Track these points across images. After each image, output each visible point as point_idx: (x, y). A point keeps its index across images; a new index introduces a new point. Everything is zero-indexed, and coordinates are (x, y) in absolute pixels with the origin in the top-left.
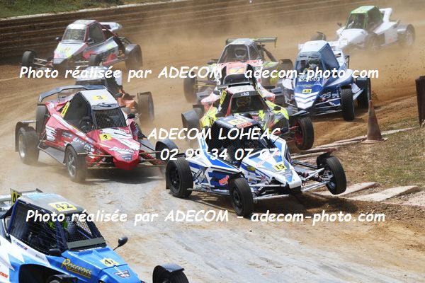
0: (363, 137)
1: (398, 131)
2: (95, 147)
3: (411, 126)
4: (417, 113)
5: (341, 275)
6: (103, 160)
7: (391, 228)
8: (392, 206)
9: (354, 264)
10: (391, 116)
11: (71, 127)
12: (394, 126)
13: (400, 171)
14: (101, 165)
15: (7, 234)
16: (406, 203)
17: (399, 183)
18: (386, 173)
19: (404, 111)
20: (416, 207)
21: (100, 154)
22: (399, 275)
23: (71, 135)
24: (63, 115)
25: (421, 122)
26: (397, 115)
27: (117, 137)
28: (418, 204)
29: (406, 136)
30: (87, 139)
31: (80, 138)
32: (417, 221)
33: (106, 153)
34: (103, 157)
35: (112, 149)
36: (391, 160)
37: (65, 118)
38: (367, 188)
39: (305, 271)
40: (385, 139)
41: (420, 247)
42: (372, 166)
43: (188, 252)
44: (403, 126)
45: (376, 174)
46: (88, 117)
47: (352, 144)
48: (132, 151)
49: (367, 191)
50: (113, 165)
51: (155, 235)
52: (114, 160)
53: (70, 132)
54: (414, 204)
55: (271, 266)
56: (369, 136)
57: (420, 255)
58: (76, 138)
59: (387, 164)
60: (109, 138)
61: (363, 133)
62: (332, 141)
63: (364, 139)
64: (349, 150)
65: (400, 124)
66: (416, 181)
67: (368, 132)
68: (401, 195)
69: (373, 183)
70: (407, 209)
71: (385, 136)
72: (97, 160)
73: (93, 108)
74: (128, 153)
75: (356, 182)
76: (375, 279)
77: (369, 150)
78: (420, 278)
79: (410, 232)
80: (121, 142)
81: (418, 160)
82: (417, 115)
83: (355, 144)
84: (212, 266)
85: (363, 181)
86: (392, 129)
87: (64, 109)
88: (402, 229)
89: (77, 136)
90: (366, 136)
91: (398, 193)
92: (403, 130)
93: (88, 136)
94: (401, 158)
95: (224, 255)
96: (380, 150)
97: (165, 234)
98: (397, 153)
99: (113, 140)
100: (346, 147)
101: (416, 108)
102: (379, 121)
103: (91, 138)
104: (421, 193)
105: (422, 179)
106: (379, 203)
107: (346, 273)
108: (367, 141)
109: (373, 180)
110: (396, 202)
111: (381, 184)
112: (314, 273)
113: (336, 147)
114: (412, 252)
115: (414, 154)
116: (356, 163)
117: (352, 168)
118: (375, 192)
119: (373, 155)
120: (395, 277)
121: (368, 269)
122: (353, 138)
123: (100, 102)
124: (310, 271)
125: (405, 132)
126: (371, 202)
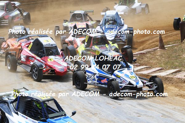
0: (157, 48)
1: (172, 45)
2: (46, 65)
3: (177, 43)
4: (180, 37)
5: (147, 108)
6: (50, 71)
7: (169, 87)
8: (169, 78)
9: (153, 103)
10: (169, 39)
11: (33, 55)
12: (170, 43)
13: (173, 63)
14: (49, 73)
15: (16, 111)
16: (175, 77)
17: (172, 68)
18: (166, 64)
19: (175, 37)
20: (179, 78)
21: (48, 68)
22: (172, 107)
23: (33, 59)
24: (29, 49)
25: (182, 42)
26: (172, 38)
27: (56, 60)
28: (181, 77)
29: (175, 48)
30: (41, 61)
31: (38, 60)
32: (180, 84)
33: (51, 68)
34: (49, 70)
35: (54, 66)
36: (169, 58)
37: (30, 51)
38: (158, 70)
39: (131, 106)
40: (166, 49)
41: (181, 96)
42: (160, 61)
43: (81, 98)
44: (174, 43)
45: (162, 64)
46: (42, 51)
47: (152, 51)
48: (64, 67)
49: (158, 71)
50: (55, 73)
51: (66, 91)
52: (55, 71)
53: (33, 57)
54: (179, 77)
55: (116, 104)
56: (159, 48)
57: (182, 99)
58: (36, 60)
59: (167, 60)
60: (52, 61)
61: (157, 46)
62: (143, 50)
63: (157, 49)
64: (150, 53)
65: (173, 42)
66: (180, 67)
67: (159, 46)
68: (173, 73)
69: (161, 68)
70: (175, 79)
71: (166, 47)
72: (47, 71)
73: (44, 46)
74: (62, 68)
75: (153, 68)
76: (162, 109)
77: (159, 54)
78: (181, 109)
79: (177, 89)
80: (58, 62)
81: (180, 58)
82: (180, 38)
83: (153, 51)
84: (91, 104)
85: (157, 67)
86: (169, 44)
87: (30, 46)
88: (174, 88)
89: (37, 59)
90: (158, 48)
91: (172, 72)
92: (174, 45)
93: (42, 59)
94: (173, 57)
95: (96, 99)
96: (164, 54)
97: (70, 90)
98: (171, 55)
99: (54, 61)
100: (149, 52)
101: (180, 35)
102: (163, 41)
103: (44, 60)
104: (182, 72)
105: (182, 66)
106: (164, 76)
107: (149, 107)
108: (158, 50)
109: (161, 67)
110: (171, 76)
111: (164, 69)
112: (135, 107)
113: (145, 52)
114: (178, 98)
115: (179, 55)
116: (153, 59)
117: (152, 62)
118: (162, 72)
119: (161, 56)
120: (170, 109)
121: (158, 105)
122: (152, 48)
123: (48, 43)
124: (134, 106)
125: (175, 46)
126: (160, 76)
